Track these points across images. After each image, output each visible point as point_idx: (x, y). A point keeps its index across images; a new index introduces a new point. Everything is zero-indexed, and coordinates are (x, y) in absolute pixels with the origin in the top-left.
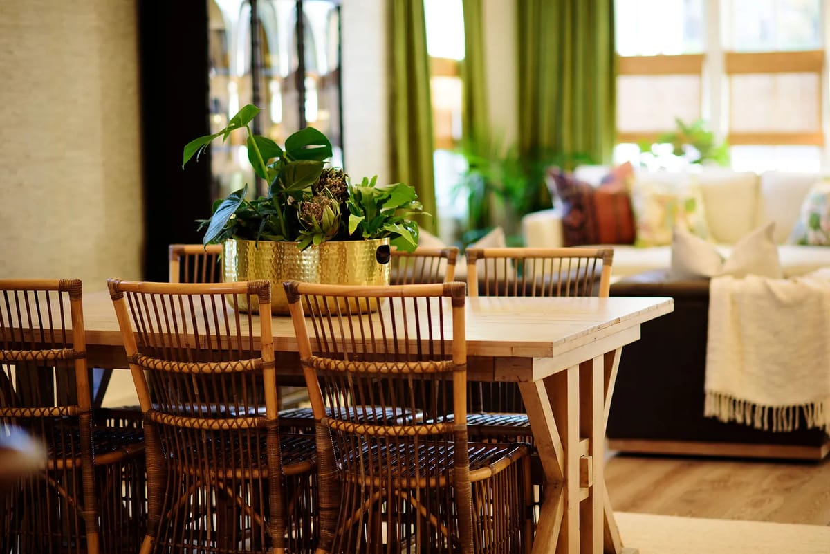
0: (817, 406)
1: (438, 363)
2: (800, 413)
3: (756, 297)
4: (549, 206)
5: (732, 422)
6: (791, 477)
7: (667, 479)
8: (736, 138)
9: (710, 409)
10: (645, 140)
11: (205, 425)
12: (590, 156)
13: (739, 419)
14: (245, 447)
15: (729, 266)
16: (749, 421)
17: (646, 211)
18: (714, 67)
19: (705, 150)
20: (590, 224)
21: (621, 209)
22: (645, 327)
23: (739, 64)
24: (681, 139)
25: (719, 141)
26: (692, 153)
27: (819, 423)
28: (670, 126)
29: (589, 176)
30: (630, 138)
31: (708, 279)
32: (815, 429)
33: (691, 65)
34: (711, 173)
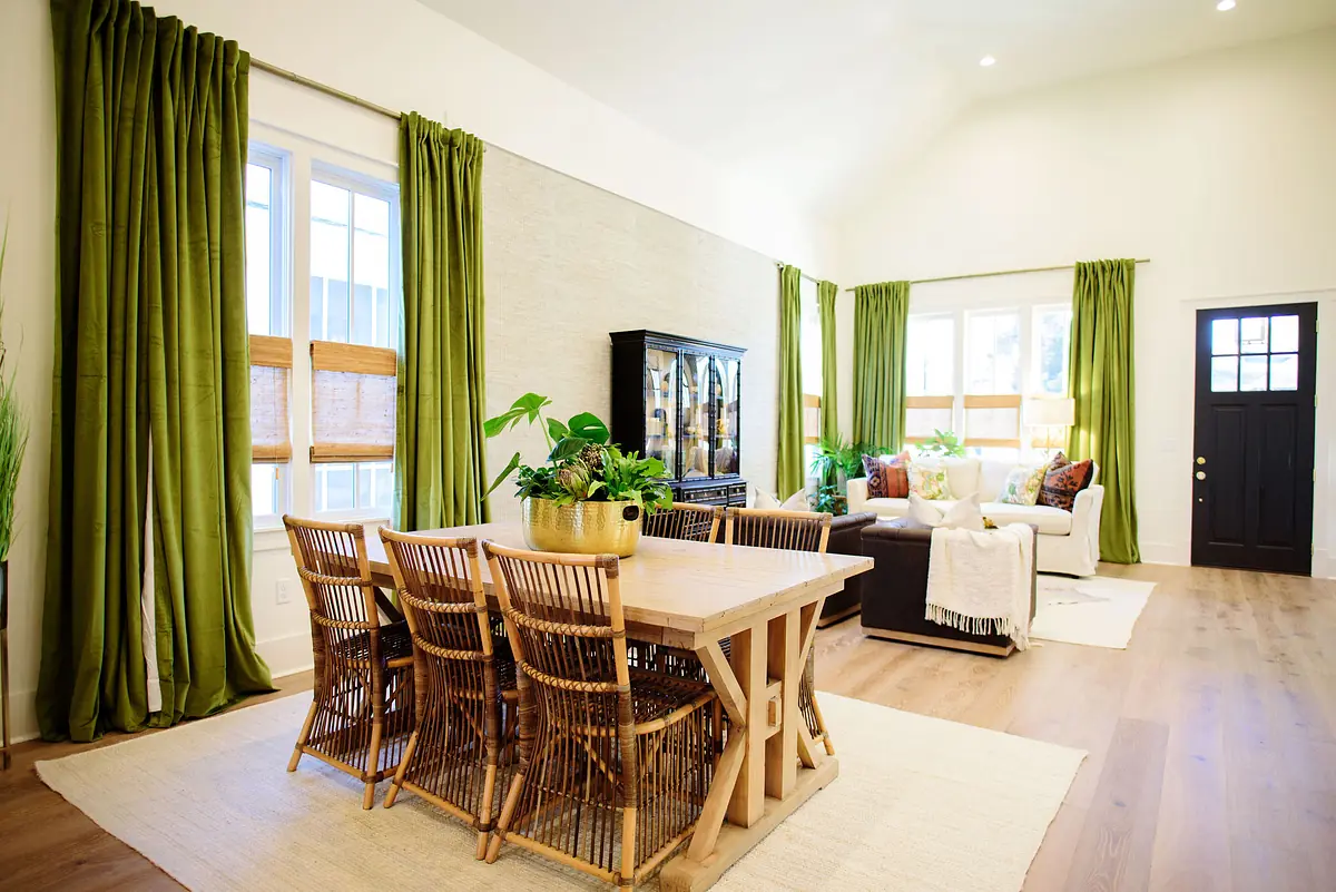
0: (1004, 619)
1: (597, 629)
2: (992, 624)
3: (962, 542)
4: (864, 475)
5: (944, 626)
6: (984, 670)
7: (896, 662)
8: (968, 442)
9: (929, 615)
10: (919, 441)
11: (445, 655)
12: (888, 450)
13: (949, 624)
14: (471, 677)
15: (947, 520)
16: (955, 626)
17: (914, 480)
18: (959, 403)
19: (951, 447)
20: (883, 485)
21: (901, 477)
22: (848, 582)
23: (971, 402)
24: (938, 441)
25: (960, 443)
26: (944, 449)
27: (1006, 633)
28: (934, 435)
29: (885, 459)
30: (912, 440)
31: (932, 528)
32: (1002, 636)
33: (946, 403)
34: (953, 460)
